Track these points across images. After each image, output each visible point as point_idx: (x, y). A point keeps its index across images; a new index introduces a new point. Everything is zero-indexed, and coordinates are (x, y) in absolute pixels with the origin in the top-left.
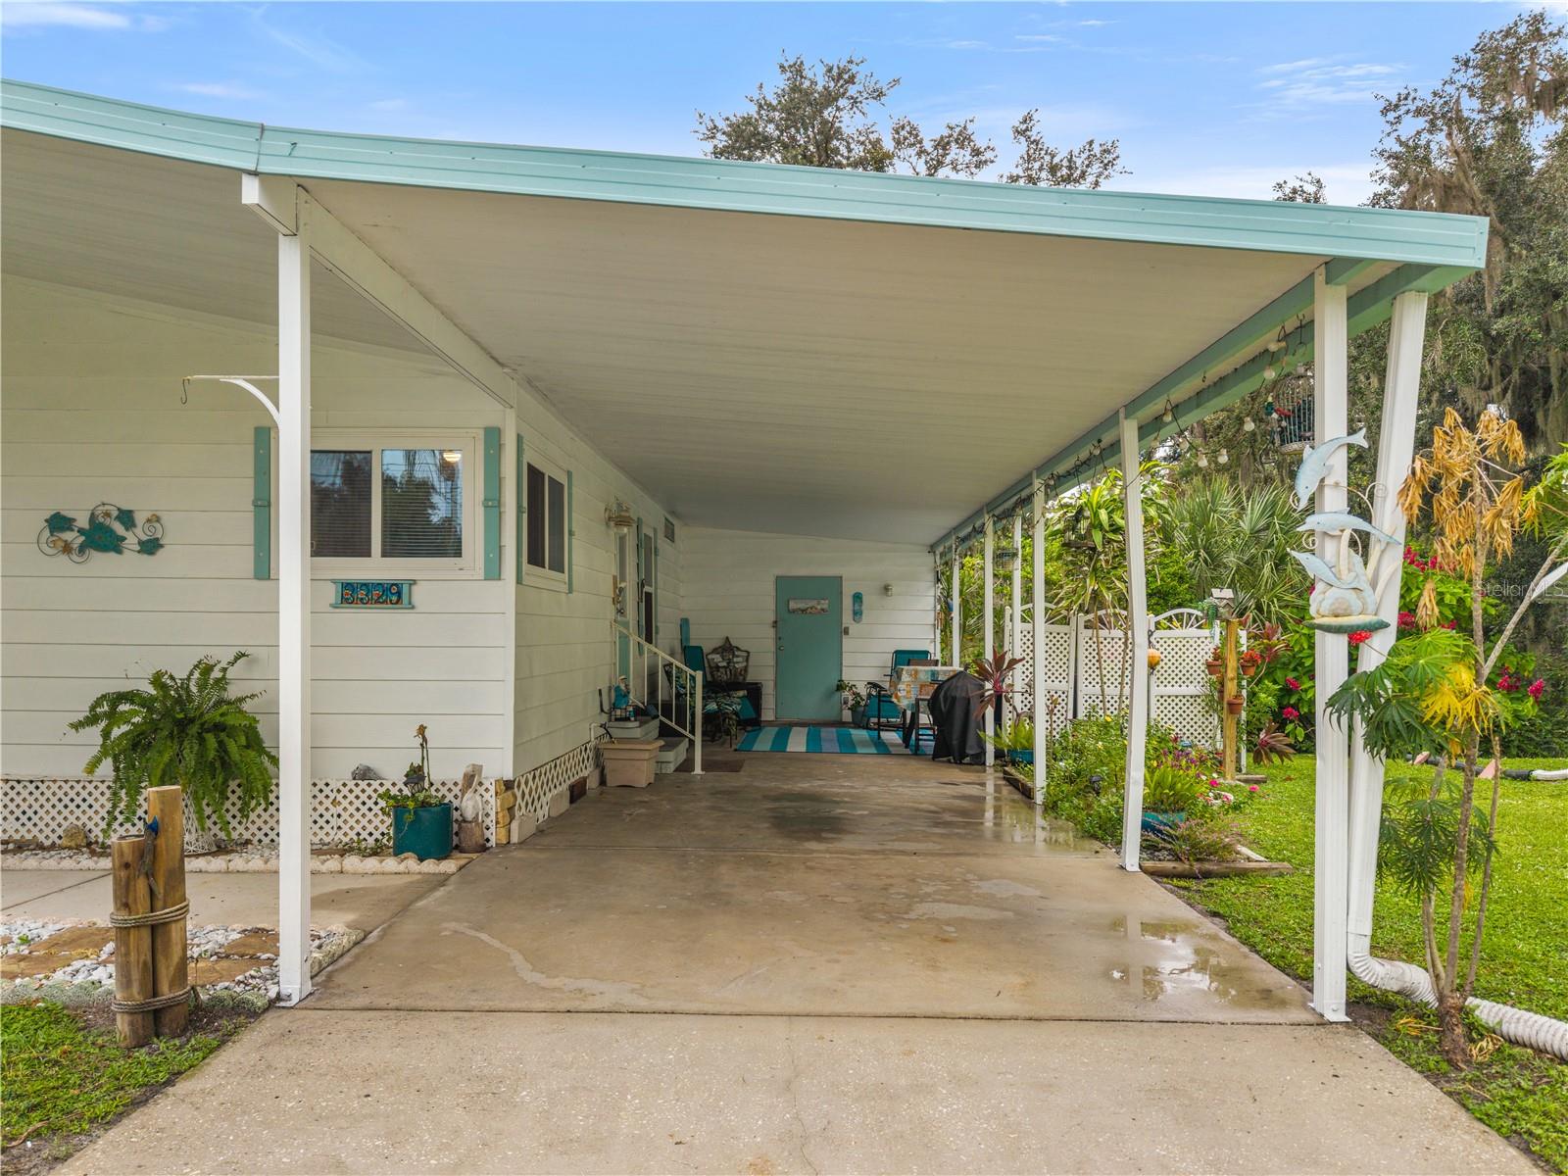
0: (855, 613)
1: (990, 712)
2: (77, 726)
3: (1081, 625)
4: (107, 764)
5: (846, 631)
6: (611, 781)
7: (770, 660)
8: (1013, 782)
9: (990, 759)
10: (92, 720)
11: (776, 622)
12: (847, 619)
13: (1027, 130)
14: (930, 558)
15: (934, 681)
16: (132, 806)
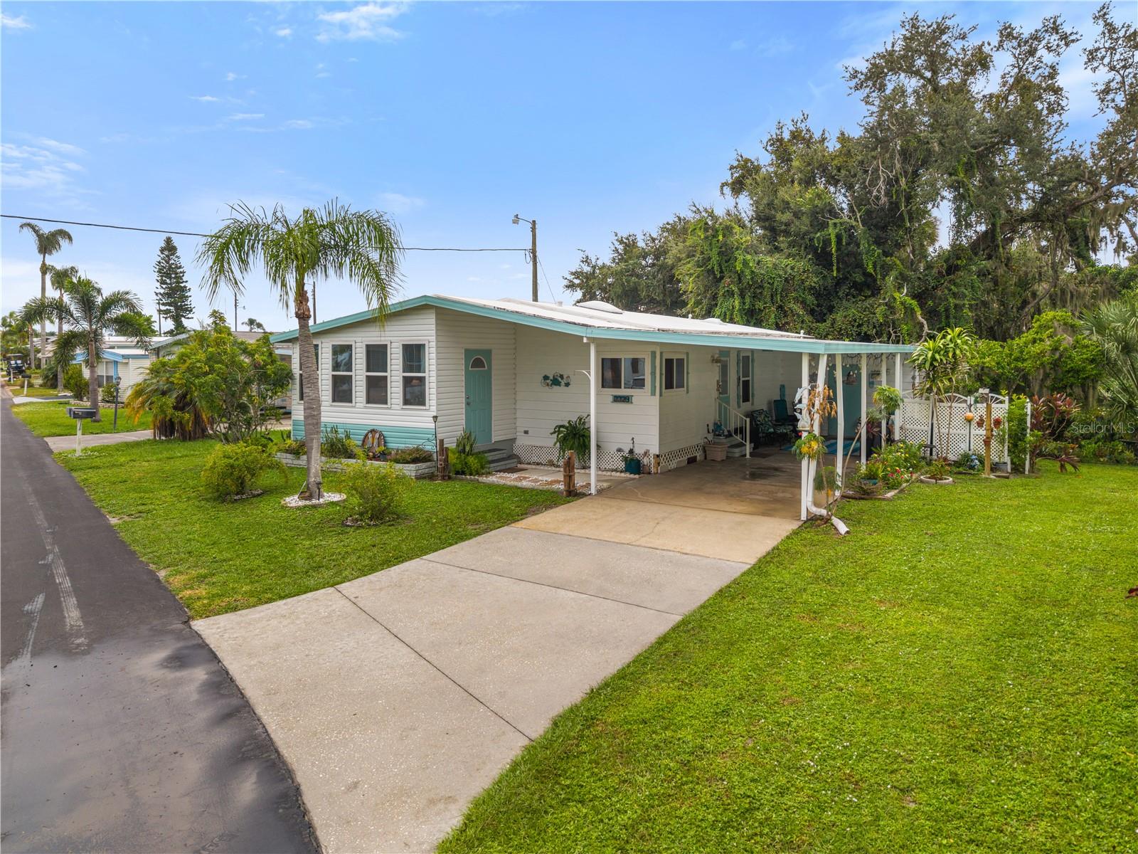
2: (552, 434)
4: (558, 444)
6: (709, 458)
10: (554, 432)
16: (564, 455)
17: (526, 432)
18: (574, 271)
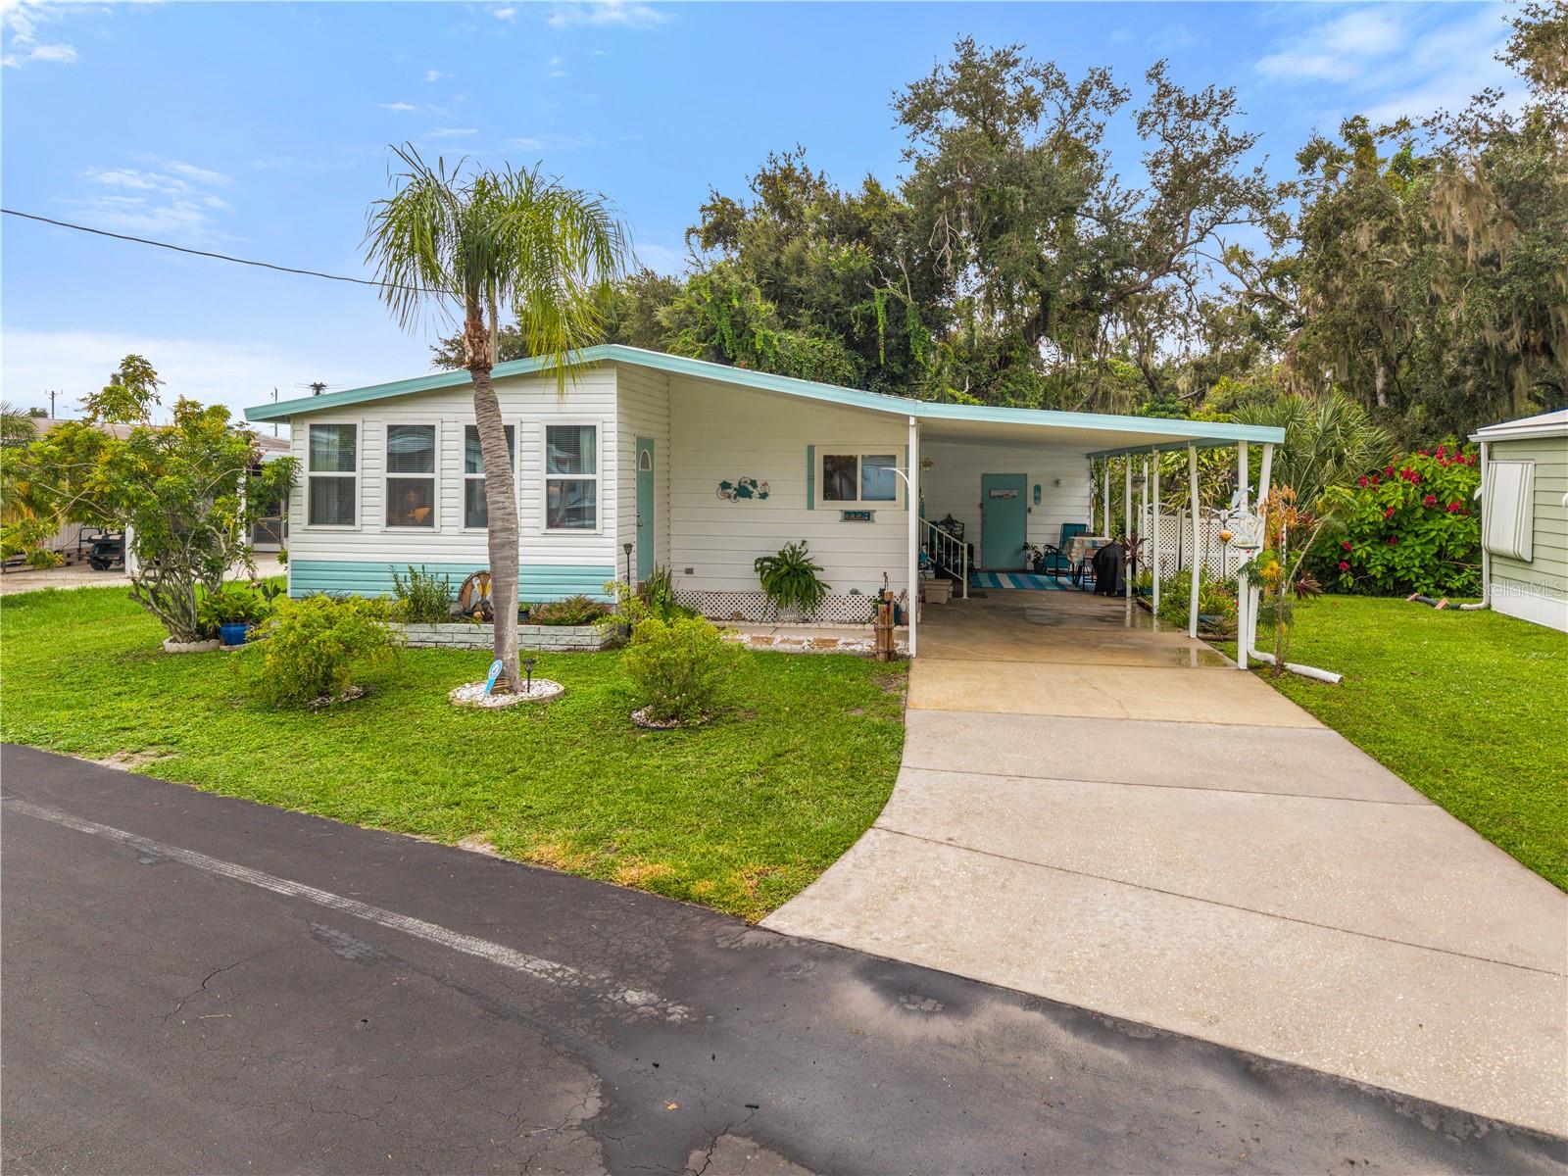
0: (1035, 498)
1: (1129, 567)
3: (1184, 515)
5: (1030, 510)
6: (928, 600)
7: (978, 529)
8: (1142, 605)
9: (1129, 593)
10: (757, 570)
11: (982, 504)
12: (1030, 502)
13: (1158, 73)
14: (1087, 462)
15: (1095, 547)
17: (689, 571)
18: (449, 339)
